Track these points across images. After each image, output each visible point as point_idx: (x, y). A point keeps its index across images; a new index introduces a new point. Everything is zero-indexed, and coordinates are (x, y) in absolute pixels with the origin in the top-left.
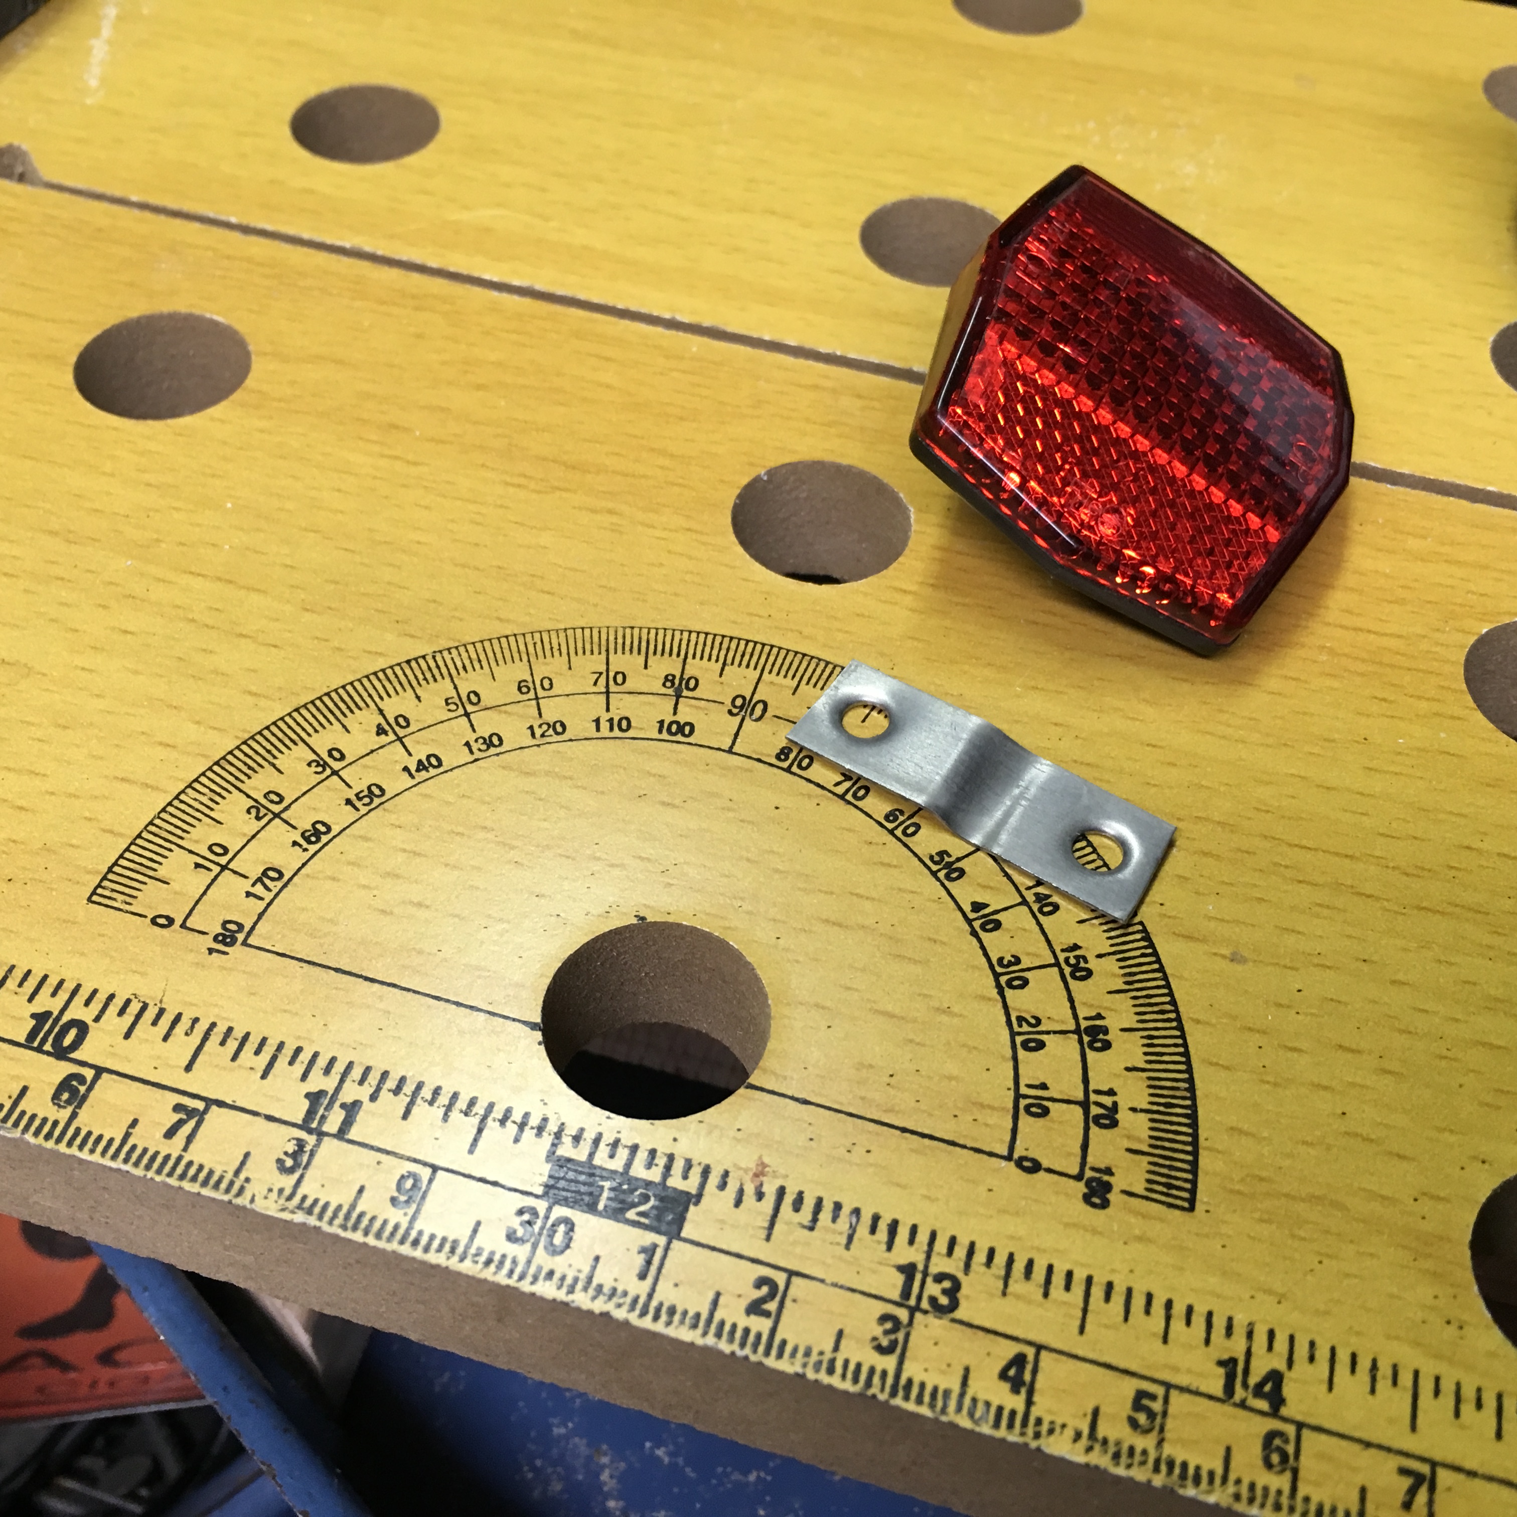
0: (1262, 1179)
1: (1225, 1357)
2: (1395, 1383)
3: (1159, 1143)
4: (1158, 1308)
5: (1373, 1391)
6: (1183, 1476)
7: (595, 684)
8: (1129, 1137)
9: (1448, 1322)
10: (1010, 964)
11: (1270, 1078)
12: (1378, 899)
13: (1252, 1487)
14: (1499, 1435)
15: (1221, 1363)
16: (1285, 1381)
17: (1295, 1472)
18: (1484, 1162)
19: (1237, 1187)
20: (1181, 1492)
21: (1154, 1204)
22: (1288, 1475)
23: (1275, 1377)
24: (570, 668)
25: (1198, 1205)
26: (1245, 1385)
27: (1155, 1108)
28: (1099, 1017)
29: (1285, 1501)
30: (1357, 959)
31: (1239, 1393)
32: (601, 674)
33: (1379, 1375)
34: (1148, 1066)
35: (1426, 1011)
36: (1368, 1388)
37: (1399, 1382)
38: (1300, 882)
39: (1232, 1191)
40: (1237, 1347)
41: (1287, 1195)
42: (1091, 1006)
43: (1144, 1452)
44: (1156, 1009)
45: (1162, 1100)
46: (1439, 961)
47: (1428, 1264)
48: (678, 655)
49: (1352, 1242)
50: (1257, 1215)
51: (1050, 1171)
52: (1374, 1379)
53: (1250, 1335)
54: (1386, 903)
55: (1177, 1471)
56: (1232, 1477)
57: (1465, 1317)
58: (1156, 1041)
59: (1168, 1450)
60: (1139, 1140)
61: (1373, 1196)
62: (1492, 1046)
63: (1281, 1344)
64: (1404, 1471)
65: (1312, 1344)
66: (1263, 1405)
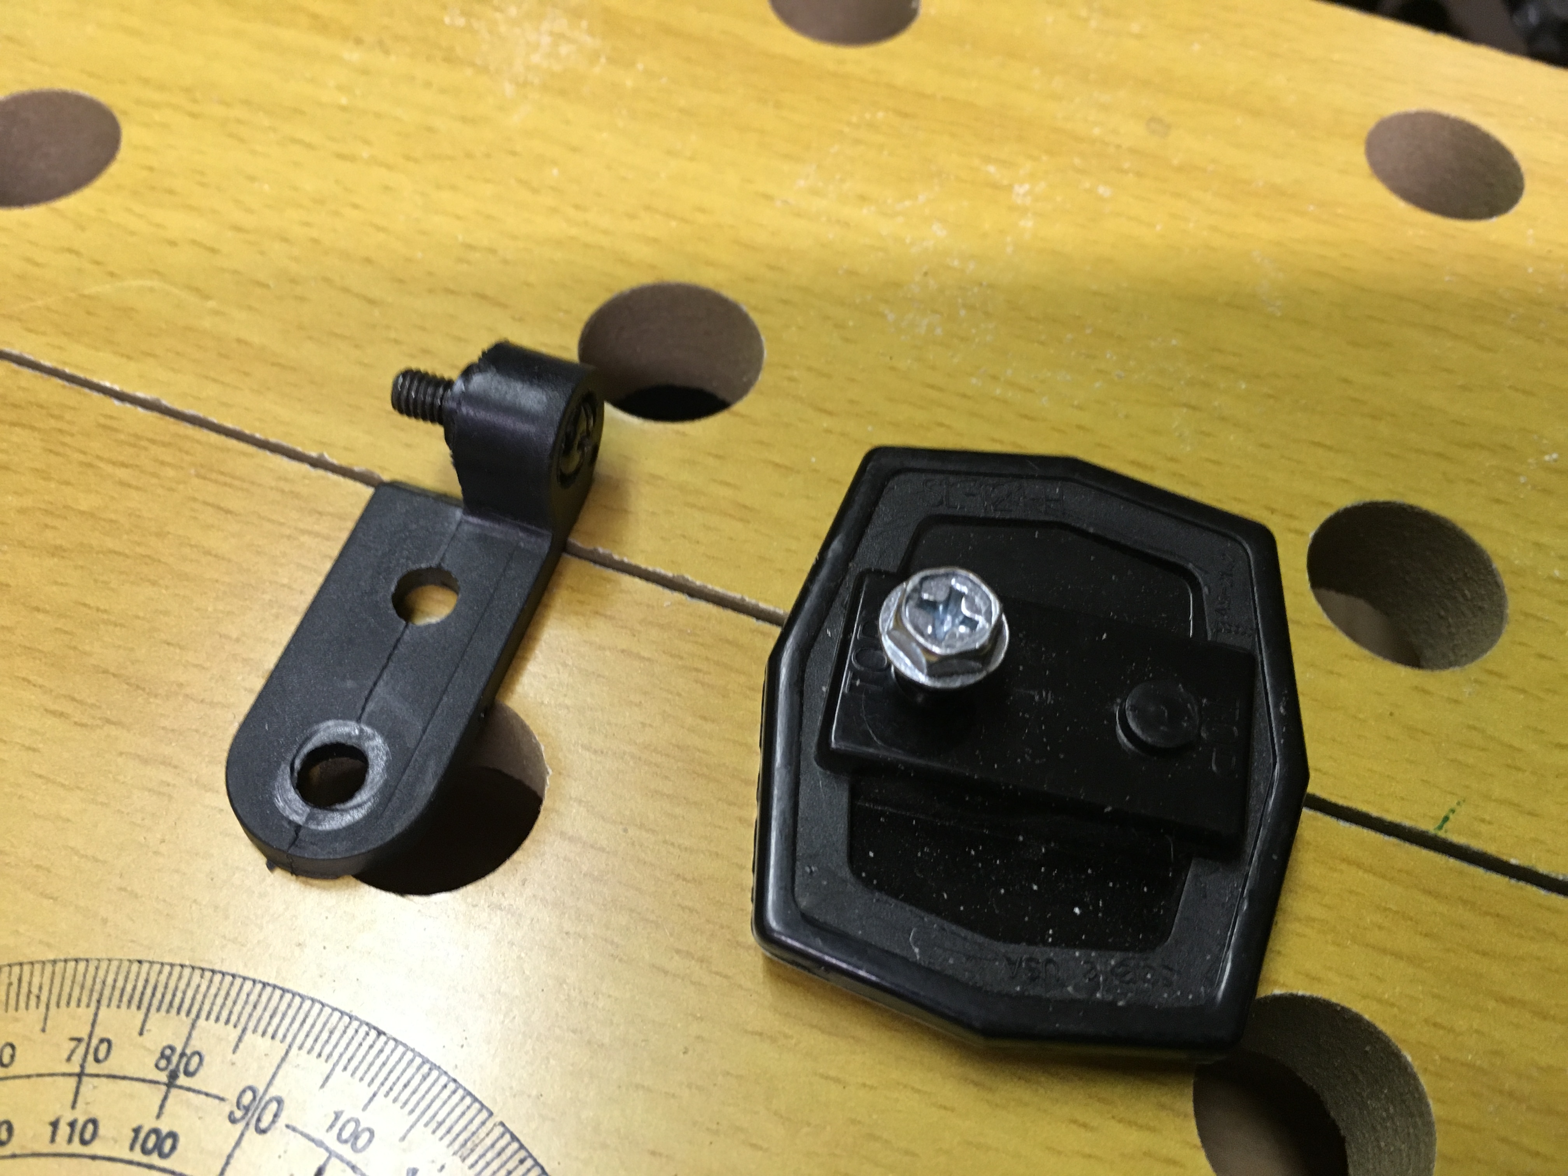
7: (69, 1059)
24: (43, 1030)
32: (79, 1040)
48: (188, 1013)
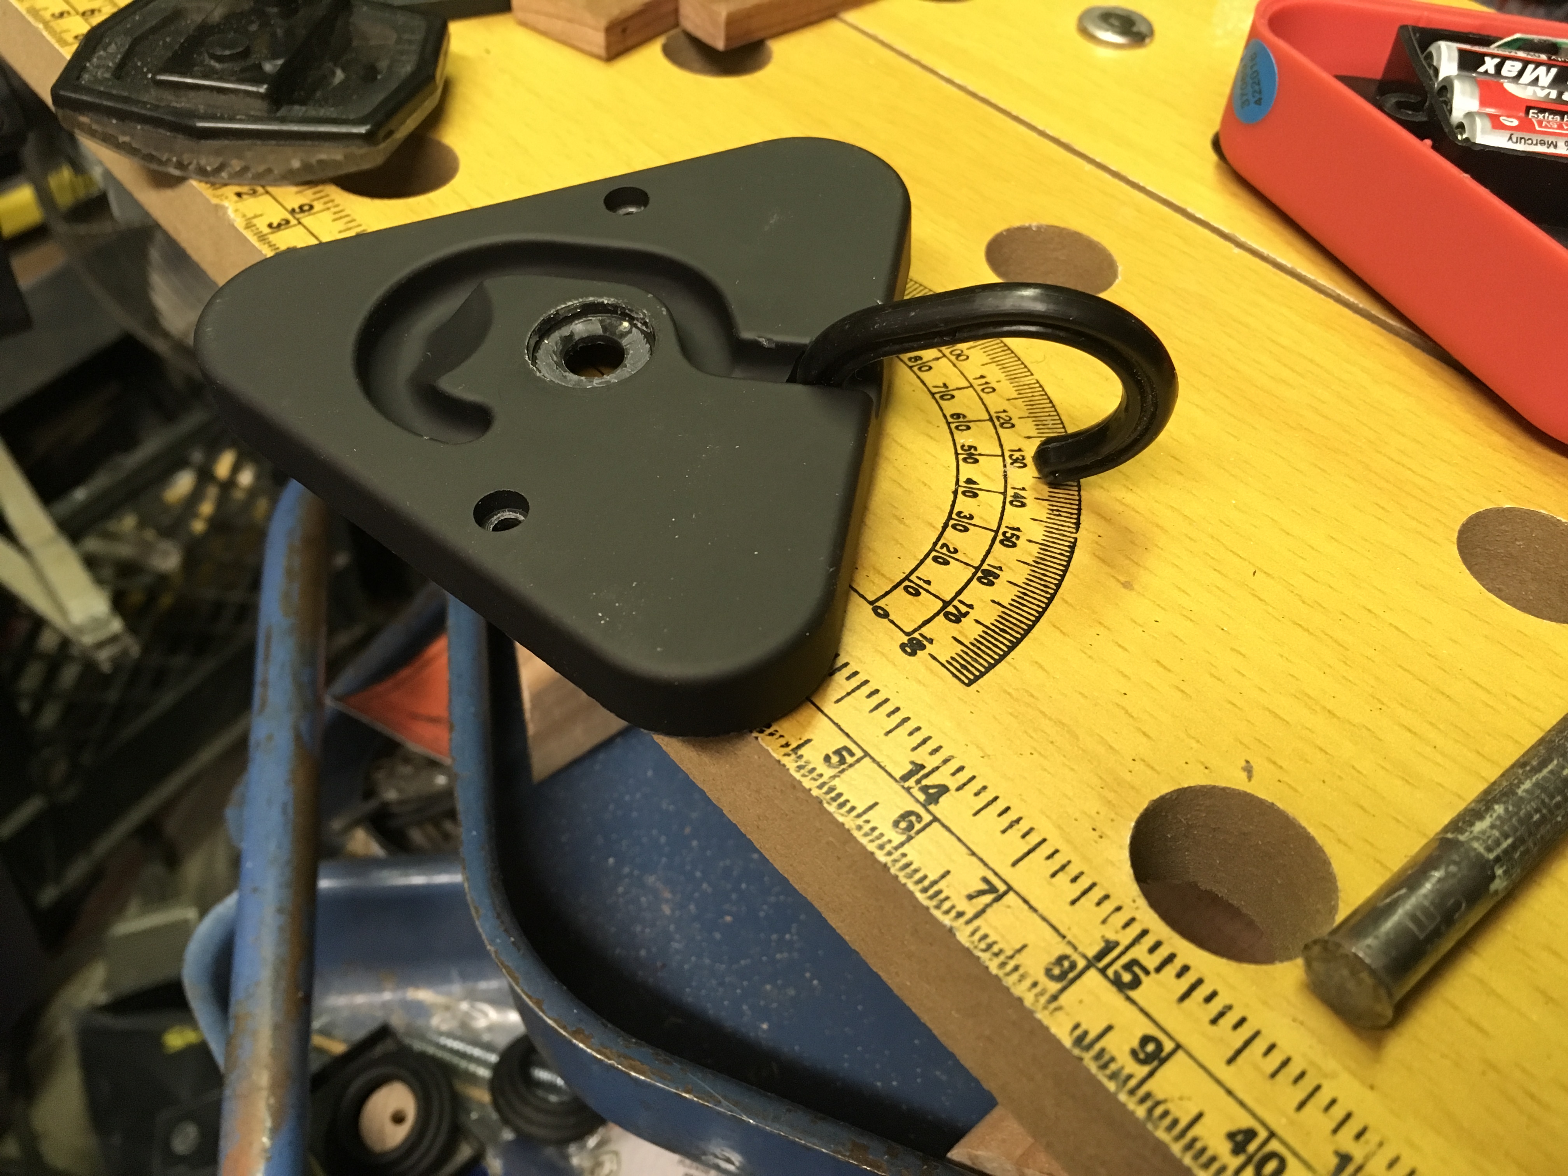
0: (1032, 696)
1: (919, 762)
2: (1024, 836)
3: (978, 645)
4: (897, 718)
5: (1004, 832)
6: (834, 799)
8: (960, 632)
9: (1094, 830)
10: (965, 517)
11: (1089, 653)
12: (1266, 603)
13: (873, 829)
14: (1073, 902)
15: (912, 763)
16: (947, 794)
17: (910, 838)
18: (1206, 768)
19: (1010, 691)
20: (826, 805)
21: (945, 670)
22: (903, 838)
23: (943, 789)
25: (974, 686)
26: (918, 782)
27: (993, 628)
28: (1000, 569)
29: (888, 847)
30: (1218, 626)
31: (911, 782)
33: (1016, 827)
34: (1009, 607)
35: (1244, 675)
36: (1002, 828)
37: (1028, 838)
38: (1215, 570)
39: (1005, 692)
40: (931, 763)
41: (1042, 712)
42: (1000, 561)
43: (821, 775)
44: (1042, 583)
45: (1002, 627)
46: (1282, 656)
47: (1111, 796)
49: (1064, 756)
50: (1010, 710)
51: (892, 622)
52: (1011, 826)
53: (945, 761)
54: (1271, 608)
55: (833, 795)
56: (865, 817)
57: (1109, 833)
58: (1026, 598)
59: (836, 782)
60: (966, 637)
61: (1103, 741)
62: (1276, 716)
63: (962, 777)
64: (985, 880)
65: (985, 788)
66: (922, 797)
